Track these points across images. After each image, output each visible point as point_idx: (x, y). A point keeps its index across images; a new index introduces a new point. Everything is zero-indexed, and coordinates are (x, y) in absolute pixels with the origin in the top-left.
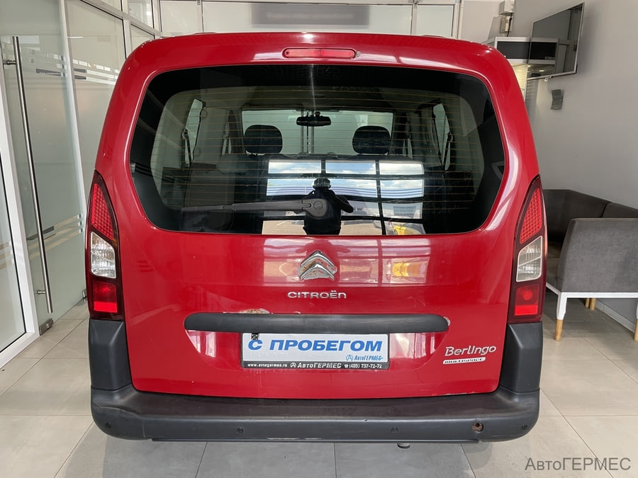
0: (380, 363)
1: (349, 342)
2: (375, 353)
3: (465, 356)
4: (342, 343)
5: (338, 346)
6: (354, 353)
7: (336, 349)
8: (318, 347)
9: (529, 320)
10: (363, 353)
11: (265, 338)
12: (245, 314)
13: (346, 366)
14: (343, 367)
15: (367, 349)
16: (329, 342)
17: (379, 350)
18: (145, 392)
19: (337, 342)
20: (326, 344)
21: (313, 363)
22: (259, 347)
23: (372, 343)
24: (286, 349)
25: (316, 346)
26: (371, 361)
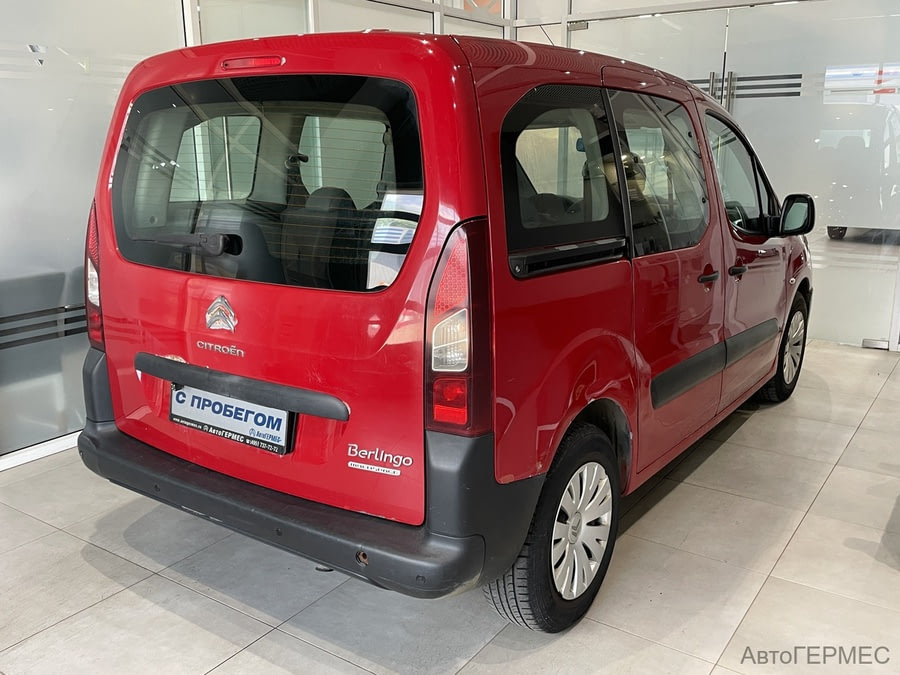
0: (276, 445)
1: (253, 413)
2: (274, 432)
3: (371, 461)
4: (248, 412)
5: (243, 417)
6: (258, 428)
7: (241, 419)
8: (228, 413)
9: (453, 430)
10: (263, 429)
11: (190, 392)
12: (177, 362)
13: (248, 441)
14: (245, 442)
15: (268, 427)
16: (237, 409)
17: (278, 429)
18: (123, 433)
19: (243, 410)
20: (233, 410)
21: (221, 430)
22: (183, 401)
23: (273, 418)
24: (203, 408)
25: (225, 410)
26: (270, 441)
